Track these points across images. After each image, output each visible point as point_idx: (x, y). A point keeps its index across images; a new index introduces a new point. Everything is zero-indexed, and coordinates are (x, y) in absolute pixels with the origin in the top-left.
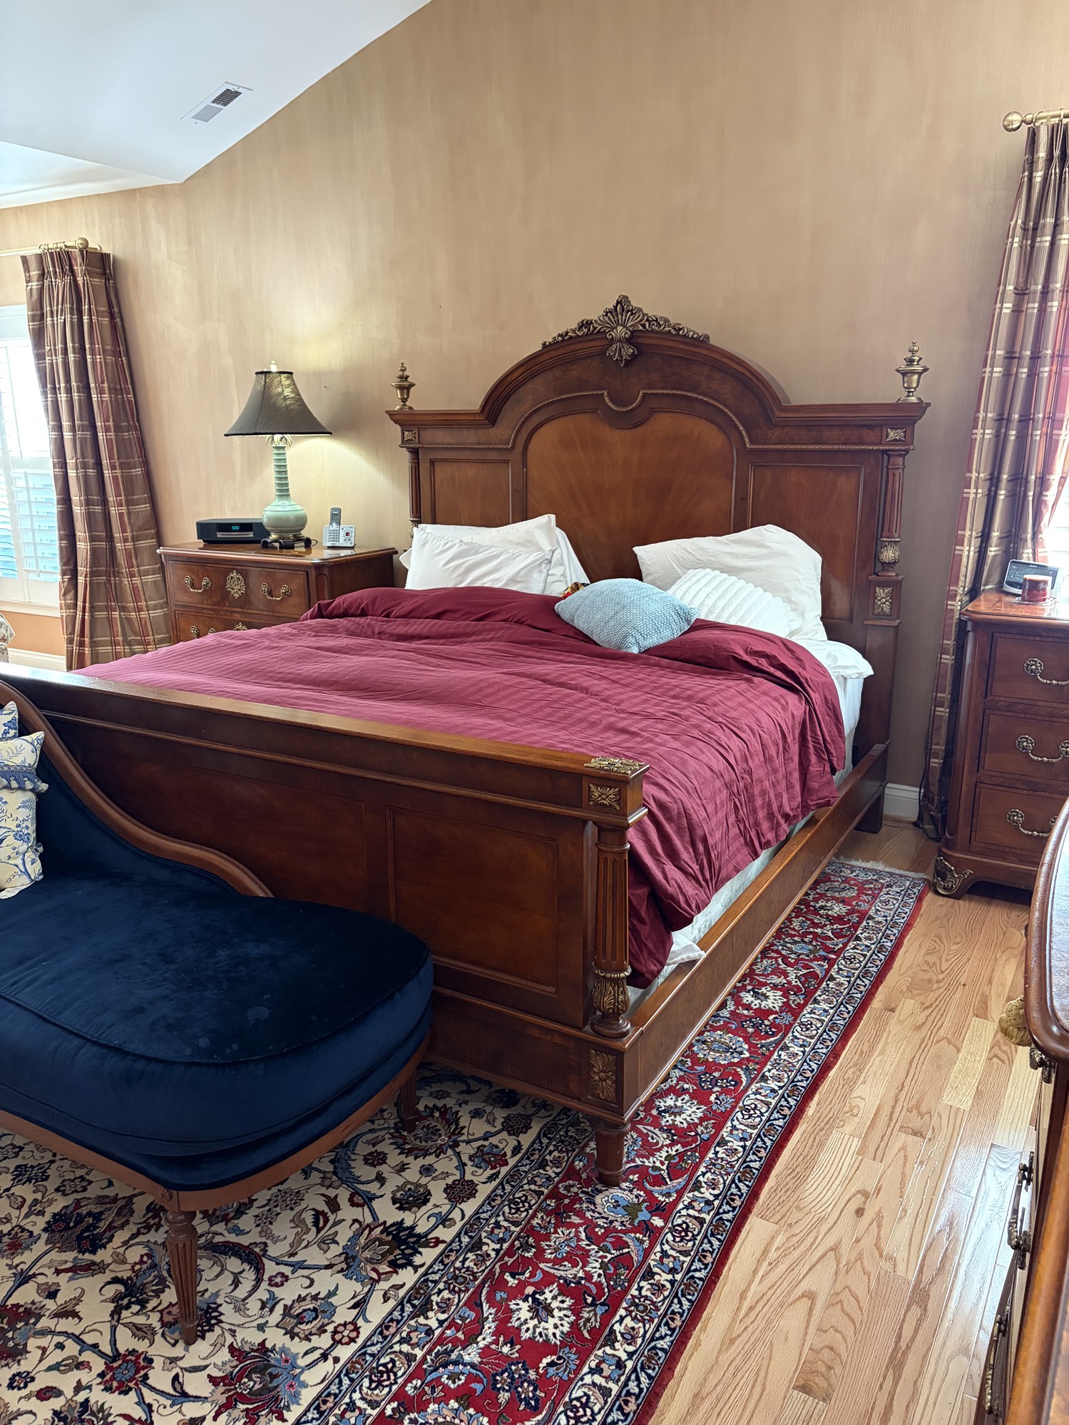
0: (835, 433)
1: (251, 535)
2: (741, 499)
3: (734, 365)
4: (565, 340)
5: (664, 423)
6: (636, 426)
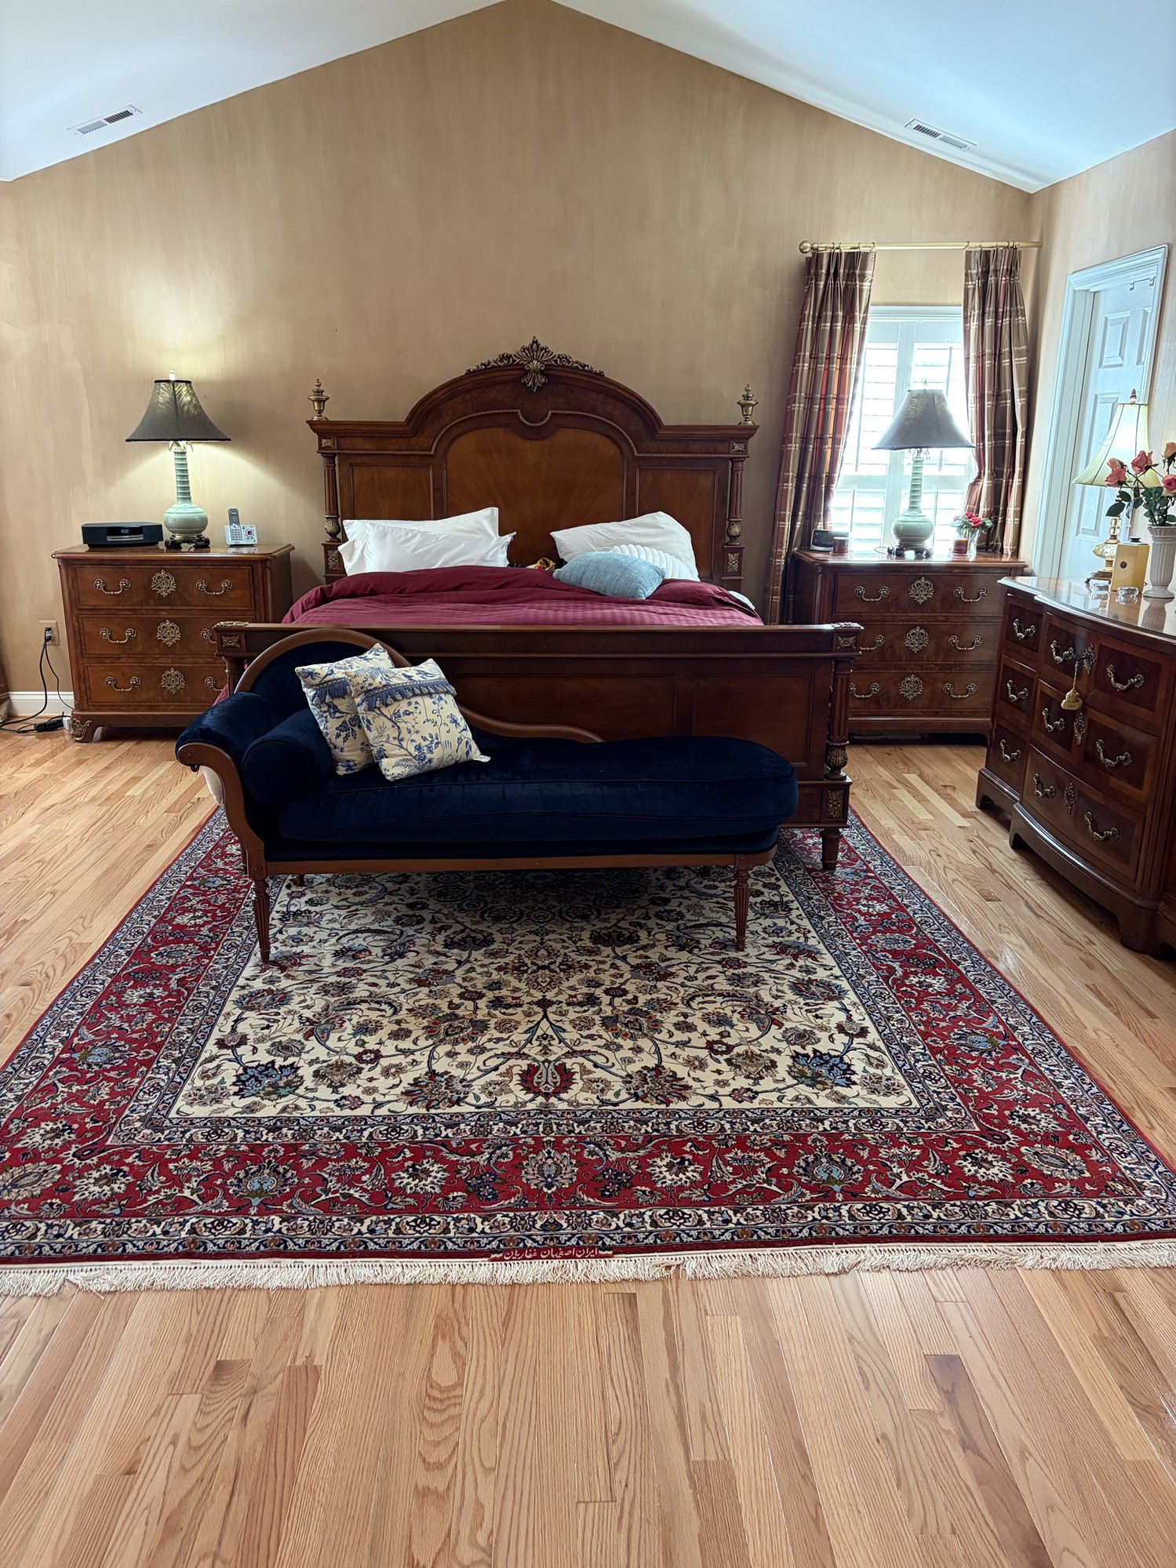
0: (698, 446)
1: (140, 538)
2: (631, 494)
3: (627, 395)
4: (486, 370)
5: (567, 436)
6: (544, 438)
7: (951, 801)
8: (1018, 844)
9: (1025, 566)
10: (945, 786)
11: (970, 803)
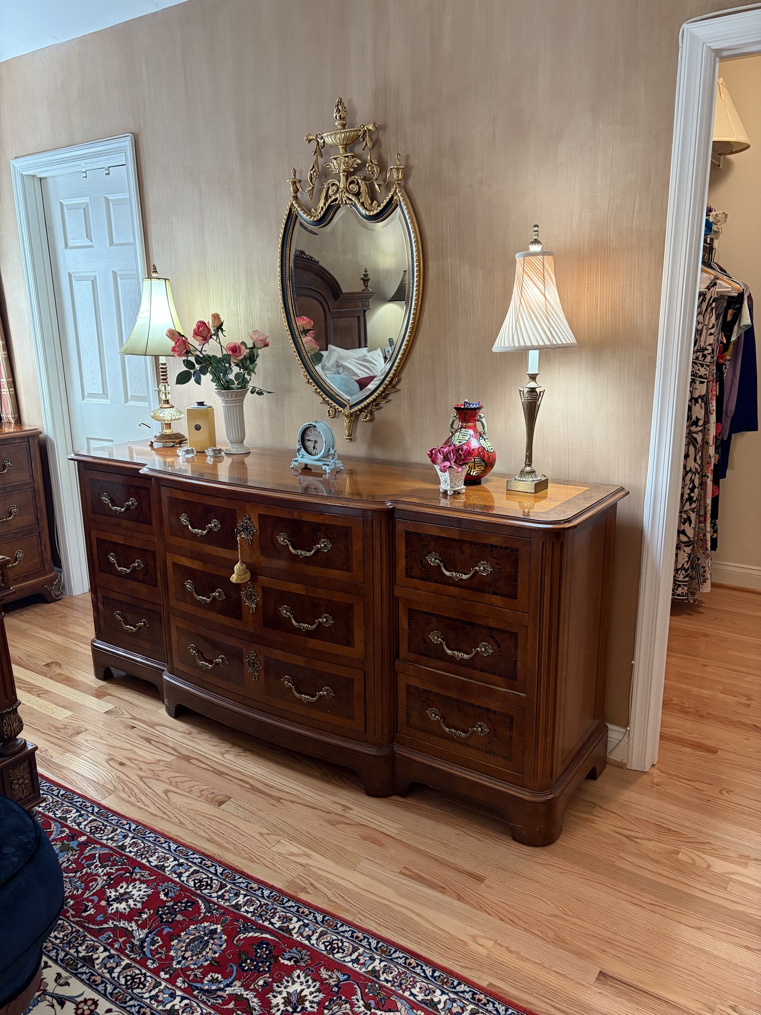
7: (68, 681)
8: (180, 712)
9: (40, 433)
10: (47, 665)
11: (88, 676)
